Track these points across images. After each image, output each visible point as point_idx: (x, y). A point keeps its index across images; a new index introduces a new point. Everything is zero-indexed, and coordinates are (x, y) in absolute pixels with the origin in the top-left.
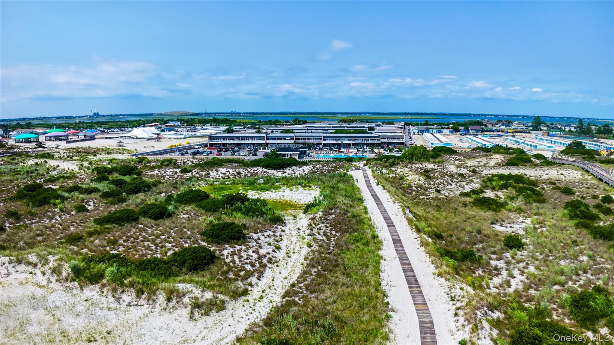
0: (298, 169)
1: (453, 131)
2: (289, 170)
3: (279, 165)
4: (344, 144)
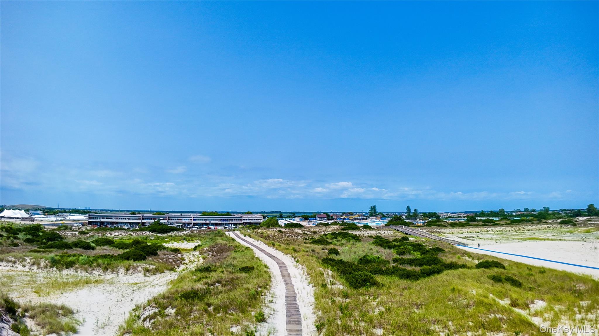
1: (303, 219)
3: (163, 230)
4: (211, 223)
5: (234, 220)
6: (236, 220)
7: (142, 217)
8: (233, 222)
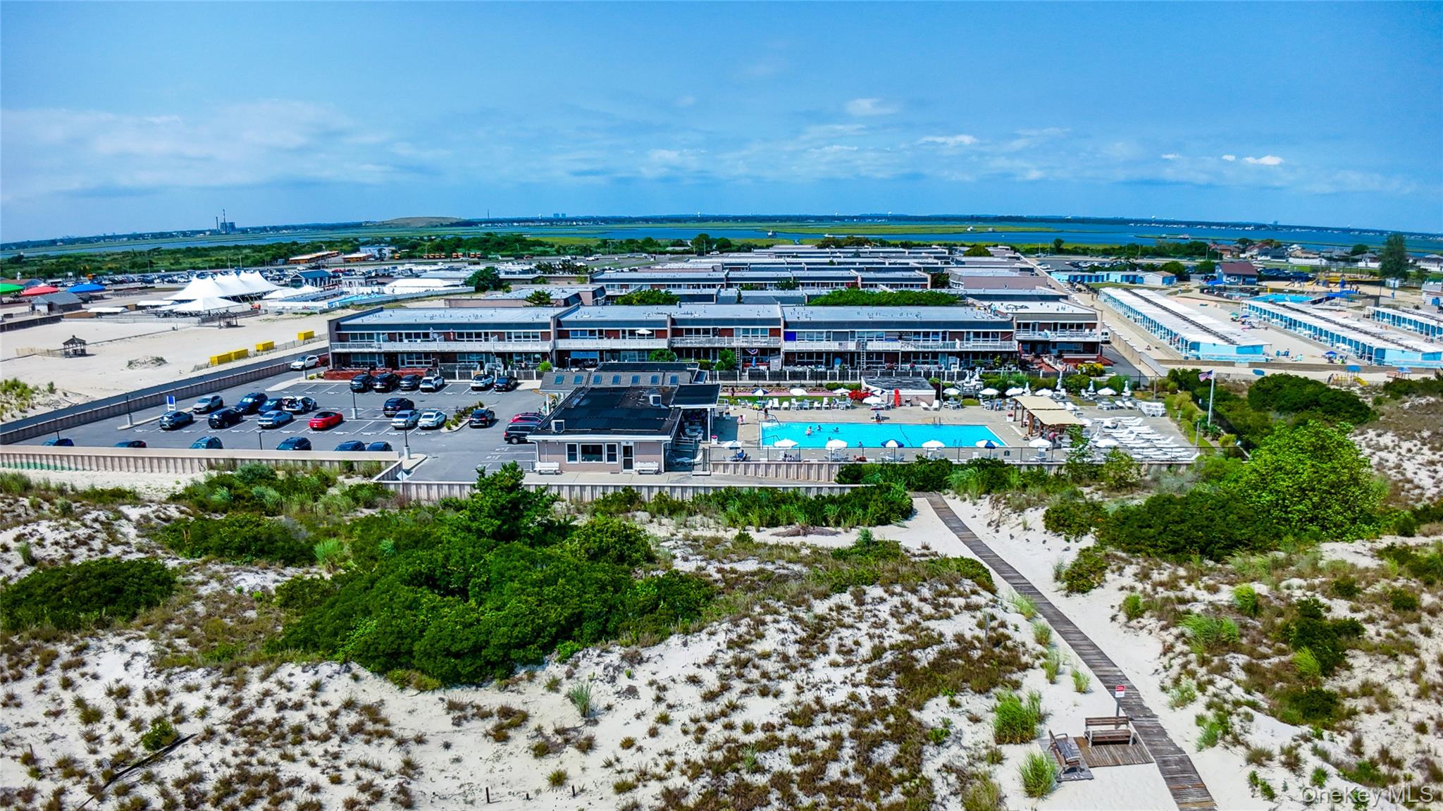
0: (623, 682)
1: (1173, 279)
2: (554, 686)
7: (559, 324)
8: (972, 346)
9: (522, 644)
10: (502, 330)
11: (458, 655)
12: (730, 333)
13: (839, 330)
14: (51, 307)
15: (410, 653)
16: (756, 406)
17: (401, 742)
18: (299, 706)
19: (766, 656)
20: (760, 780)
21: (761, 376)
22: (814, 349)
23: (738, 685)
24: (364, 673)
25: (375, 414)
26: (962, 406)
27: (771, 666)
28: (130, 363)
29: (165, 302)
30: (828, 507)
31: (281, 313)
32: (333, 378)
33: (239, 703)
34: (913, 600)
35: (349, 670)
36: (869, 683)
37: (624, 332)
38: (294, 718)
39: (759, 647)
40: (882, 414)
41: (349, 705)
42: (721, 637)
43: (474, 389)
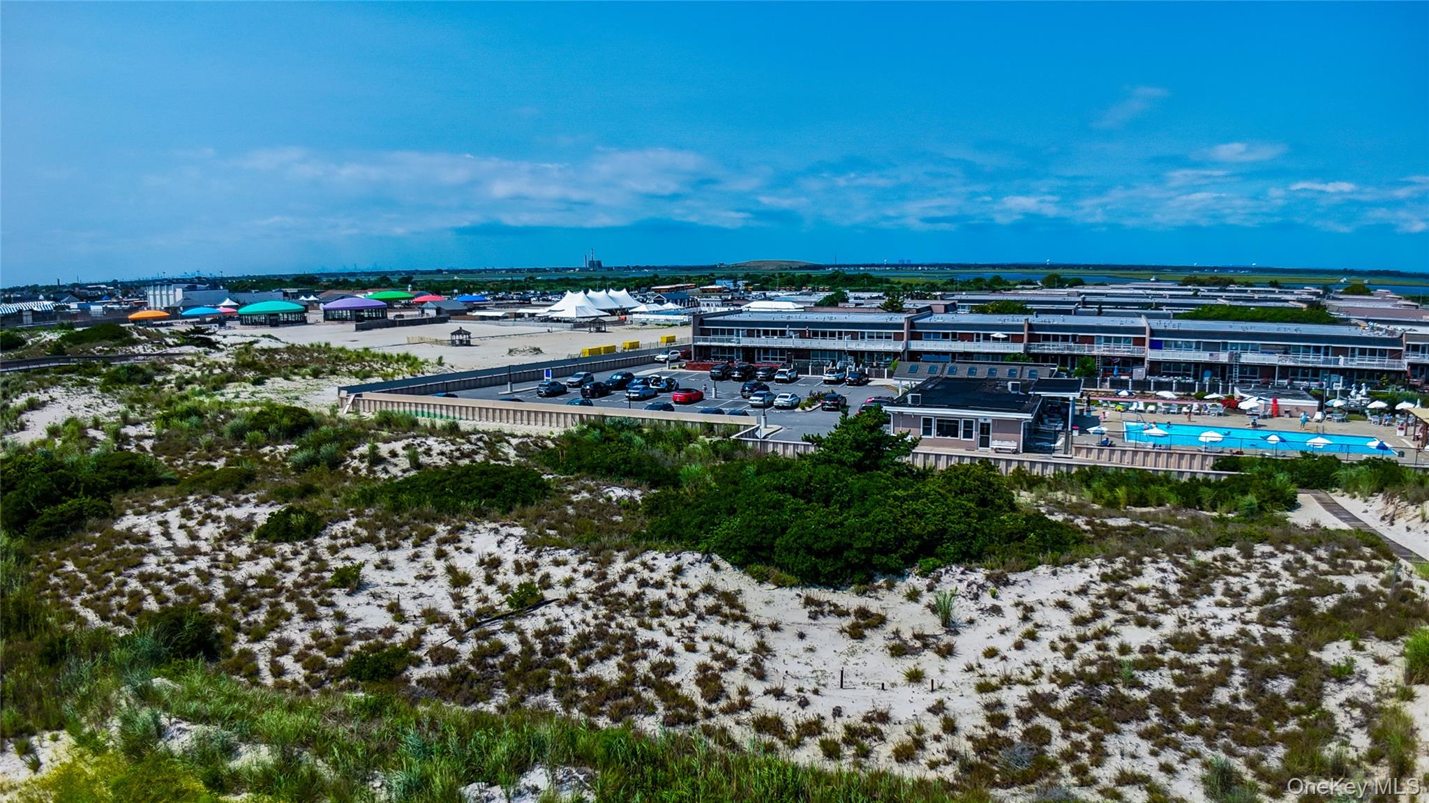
0: (987, 600)
2: (914, 596)
4: (1243, 366)
5: (1363, 352)
6: (1373, 352)
7: (912, 325)
8: (1357, 363)
9: (885, 551)
10: (856, 331)
11: (820, 554)
12: (1090, 340)
13: (1210, 341)
14: (439, 310)
15: (771, 548)
16: (1119, 407)
17: (756, 627)
18: (660, 585)
19: (1144, 591)
20: (1139, 695)
21: (1123, 385)
22: (1182, 359)
23: (1112, 616)
24: (724, 565)
25: (733, 396)
26: (1347, 420)
27: (1150, 600)
28: (511, 351)
29: (542, 312)
30: (1203, 489)
31: (645, 324)
32: (694, 368)
33: (603, 576)
34: (1309, 559)
35: (710, 560)
36: (1260, 621)
37: (978, 335)
38: (653, 594)
39: (1135, 583)
40: (1259, 422)
41: (708, 590)
42: (1094, 571)
43: (825, 382)
